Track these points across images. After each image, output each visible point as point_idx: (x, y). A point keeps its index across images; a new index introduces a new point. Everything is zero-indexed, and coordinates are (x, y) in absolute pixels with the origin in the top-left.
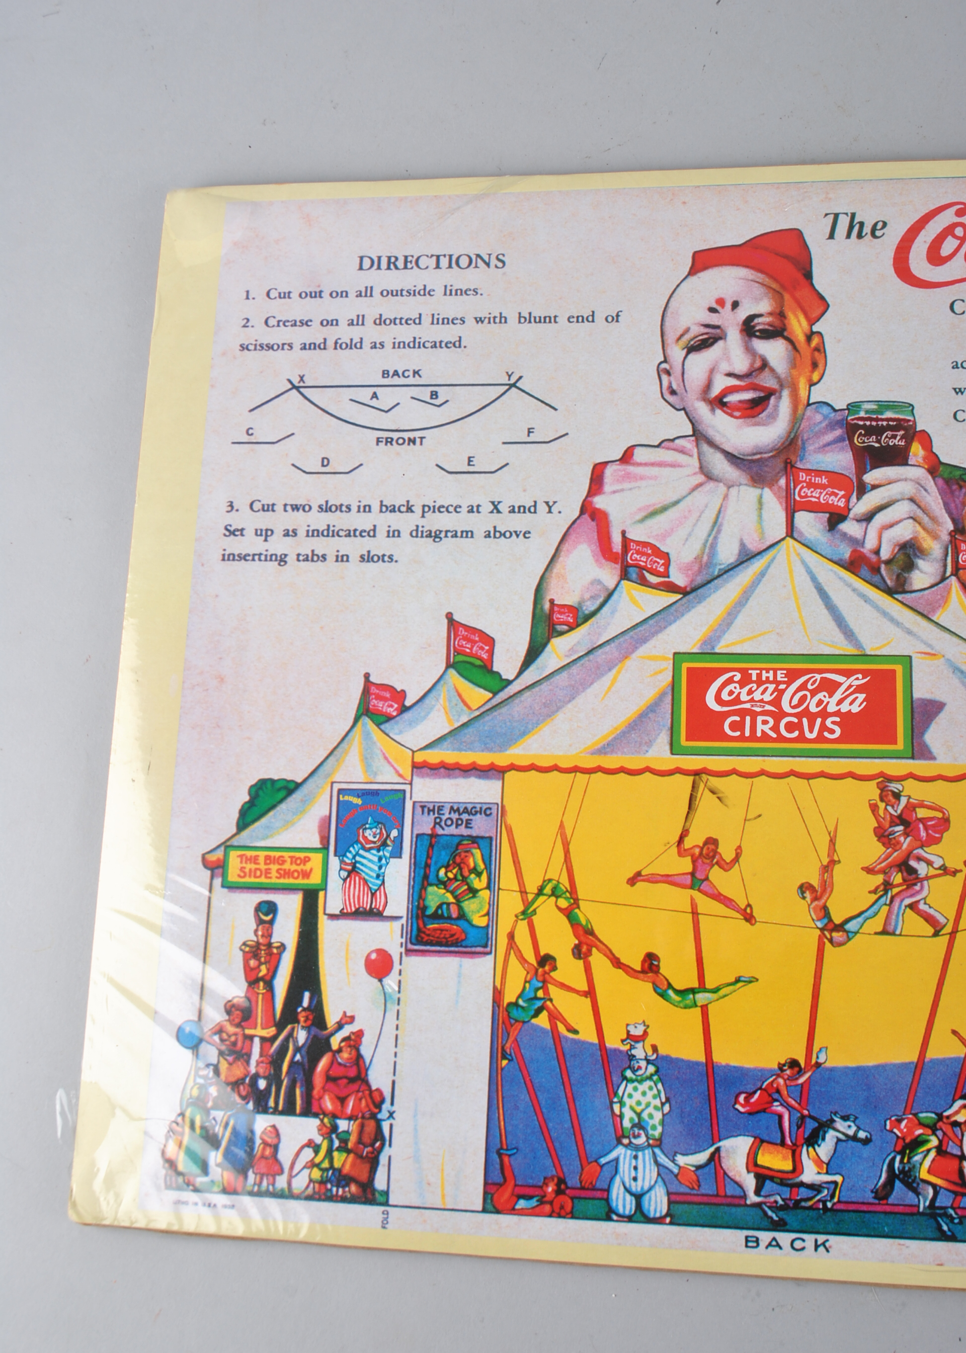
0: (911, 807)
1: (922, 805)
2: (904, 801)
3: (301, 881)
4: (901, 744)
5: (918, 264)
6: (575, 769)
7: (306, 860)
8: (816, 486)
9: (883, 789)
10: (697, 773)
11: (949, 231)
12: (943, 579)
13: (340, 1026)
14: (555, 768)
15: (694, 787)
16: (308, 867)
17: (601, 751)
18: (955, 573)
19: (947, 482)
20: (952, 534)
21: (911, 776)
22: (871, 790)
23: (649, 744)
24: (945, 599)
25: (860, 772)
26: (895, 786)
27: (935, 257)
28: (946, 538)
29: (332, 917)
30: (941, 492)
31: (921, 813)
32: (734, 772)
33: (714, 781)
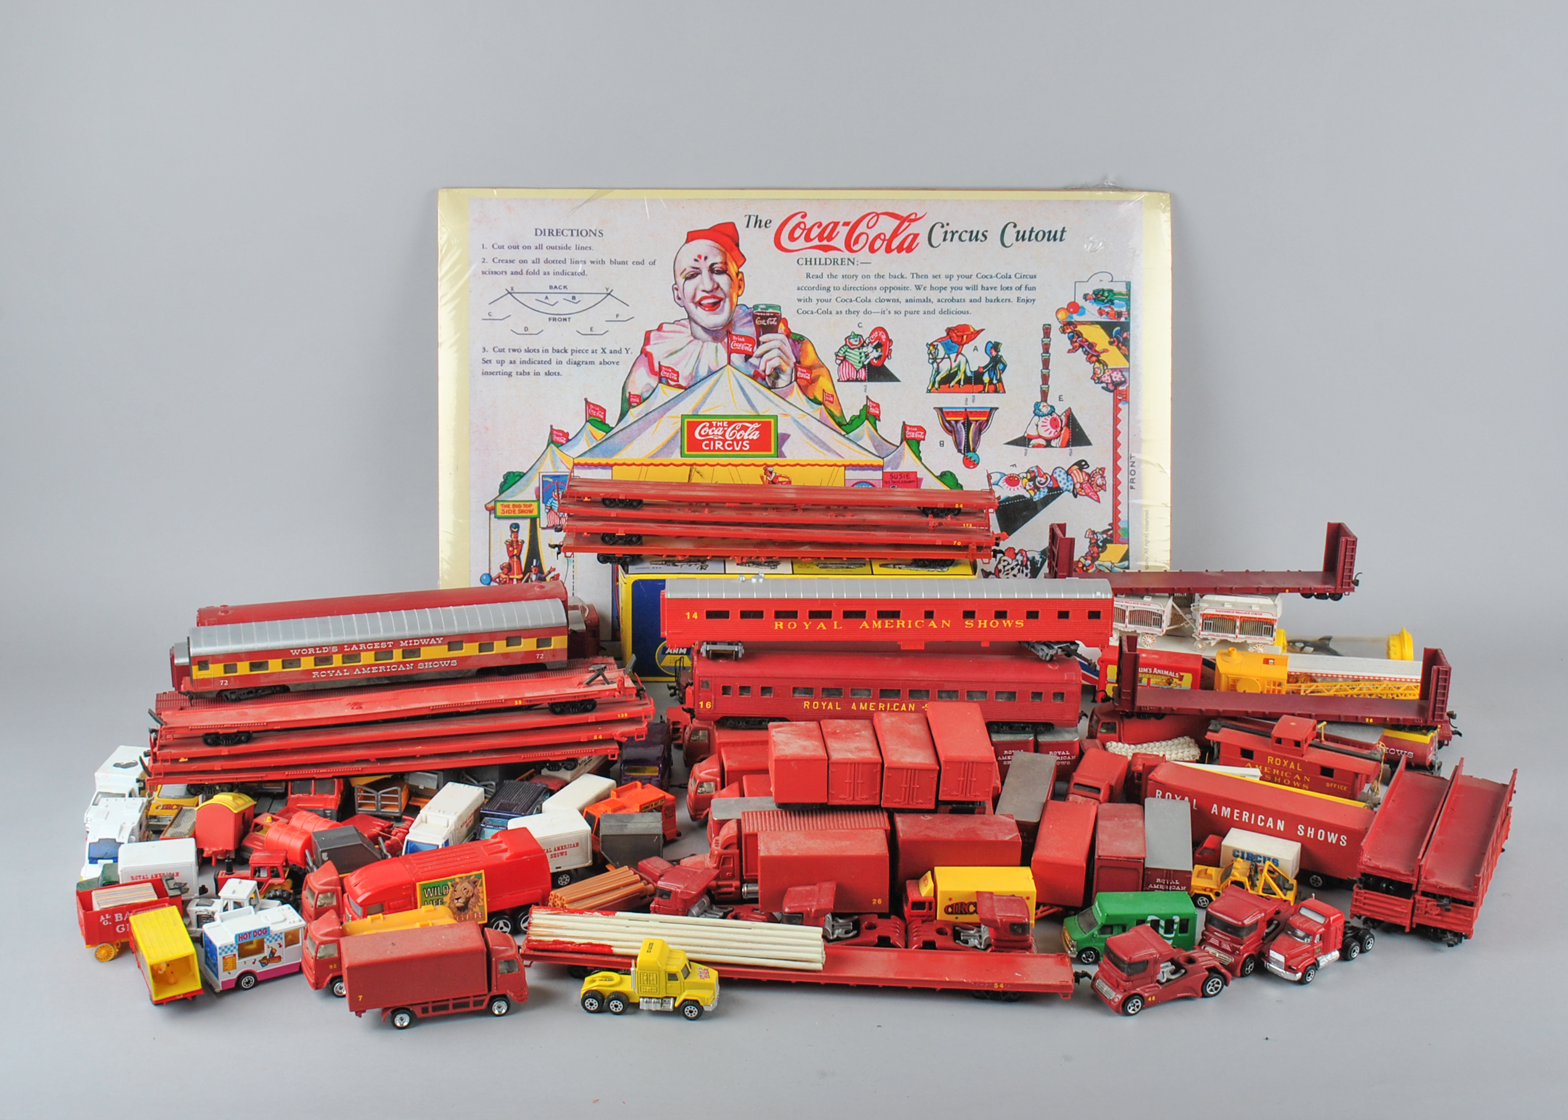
0: (776, 477)
1: (781, 476)
2: (774, 475)
3: (529, 514)
4: (772, 452)
5: (785, 242)
6: (642, 465)
7: (531, 505)
8: (740, 342)
9: (766, 470)
10: (691, 465)
11: (798, 225)
12: (791, 383)
13: (549, 572)
14: (634, 464)
15: (691, 471)
16: (531, 508)
17: (653, 457)
18: (796, 380)
19: (794, 341)
20: (795, 364)
21: (777, 464)
22: (761, 470)
23: (672, 453)
24: (791, 391)
25: (756, 463)
26: (770, 469)
27: (792, 238)
28: (792, 365)
29: (543, 528)
30: (791, 345)
31: (780, 479)
32: (706, 464)
33: (698, 468)
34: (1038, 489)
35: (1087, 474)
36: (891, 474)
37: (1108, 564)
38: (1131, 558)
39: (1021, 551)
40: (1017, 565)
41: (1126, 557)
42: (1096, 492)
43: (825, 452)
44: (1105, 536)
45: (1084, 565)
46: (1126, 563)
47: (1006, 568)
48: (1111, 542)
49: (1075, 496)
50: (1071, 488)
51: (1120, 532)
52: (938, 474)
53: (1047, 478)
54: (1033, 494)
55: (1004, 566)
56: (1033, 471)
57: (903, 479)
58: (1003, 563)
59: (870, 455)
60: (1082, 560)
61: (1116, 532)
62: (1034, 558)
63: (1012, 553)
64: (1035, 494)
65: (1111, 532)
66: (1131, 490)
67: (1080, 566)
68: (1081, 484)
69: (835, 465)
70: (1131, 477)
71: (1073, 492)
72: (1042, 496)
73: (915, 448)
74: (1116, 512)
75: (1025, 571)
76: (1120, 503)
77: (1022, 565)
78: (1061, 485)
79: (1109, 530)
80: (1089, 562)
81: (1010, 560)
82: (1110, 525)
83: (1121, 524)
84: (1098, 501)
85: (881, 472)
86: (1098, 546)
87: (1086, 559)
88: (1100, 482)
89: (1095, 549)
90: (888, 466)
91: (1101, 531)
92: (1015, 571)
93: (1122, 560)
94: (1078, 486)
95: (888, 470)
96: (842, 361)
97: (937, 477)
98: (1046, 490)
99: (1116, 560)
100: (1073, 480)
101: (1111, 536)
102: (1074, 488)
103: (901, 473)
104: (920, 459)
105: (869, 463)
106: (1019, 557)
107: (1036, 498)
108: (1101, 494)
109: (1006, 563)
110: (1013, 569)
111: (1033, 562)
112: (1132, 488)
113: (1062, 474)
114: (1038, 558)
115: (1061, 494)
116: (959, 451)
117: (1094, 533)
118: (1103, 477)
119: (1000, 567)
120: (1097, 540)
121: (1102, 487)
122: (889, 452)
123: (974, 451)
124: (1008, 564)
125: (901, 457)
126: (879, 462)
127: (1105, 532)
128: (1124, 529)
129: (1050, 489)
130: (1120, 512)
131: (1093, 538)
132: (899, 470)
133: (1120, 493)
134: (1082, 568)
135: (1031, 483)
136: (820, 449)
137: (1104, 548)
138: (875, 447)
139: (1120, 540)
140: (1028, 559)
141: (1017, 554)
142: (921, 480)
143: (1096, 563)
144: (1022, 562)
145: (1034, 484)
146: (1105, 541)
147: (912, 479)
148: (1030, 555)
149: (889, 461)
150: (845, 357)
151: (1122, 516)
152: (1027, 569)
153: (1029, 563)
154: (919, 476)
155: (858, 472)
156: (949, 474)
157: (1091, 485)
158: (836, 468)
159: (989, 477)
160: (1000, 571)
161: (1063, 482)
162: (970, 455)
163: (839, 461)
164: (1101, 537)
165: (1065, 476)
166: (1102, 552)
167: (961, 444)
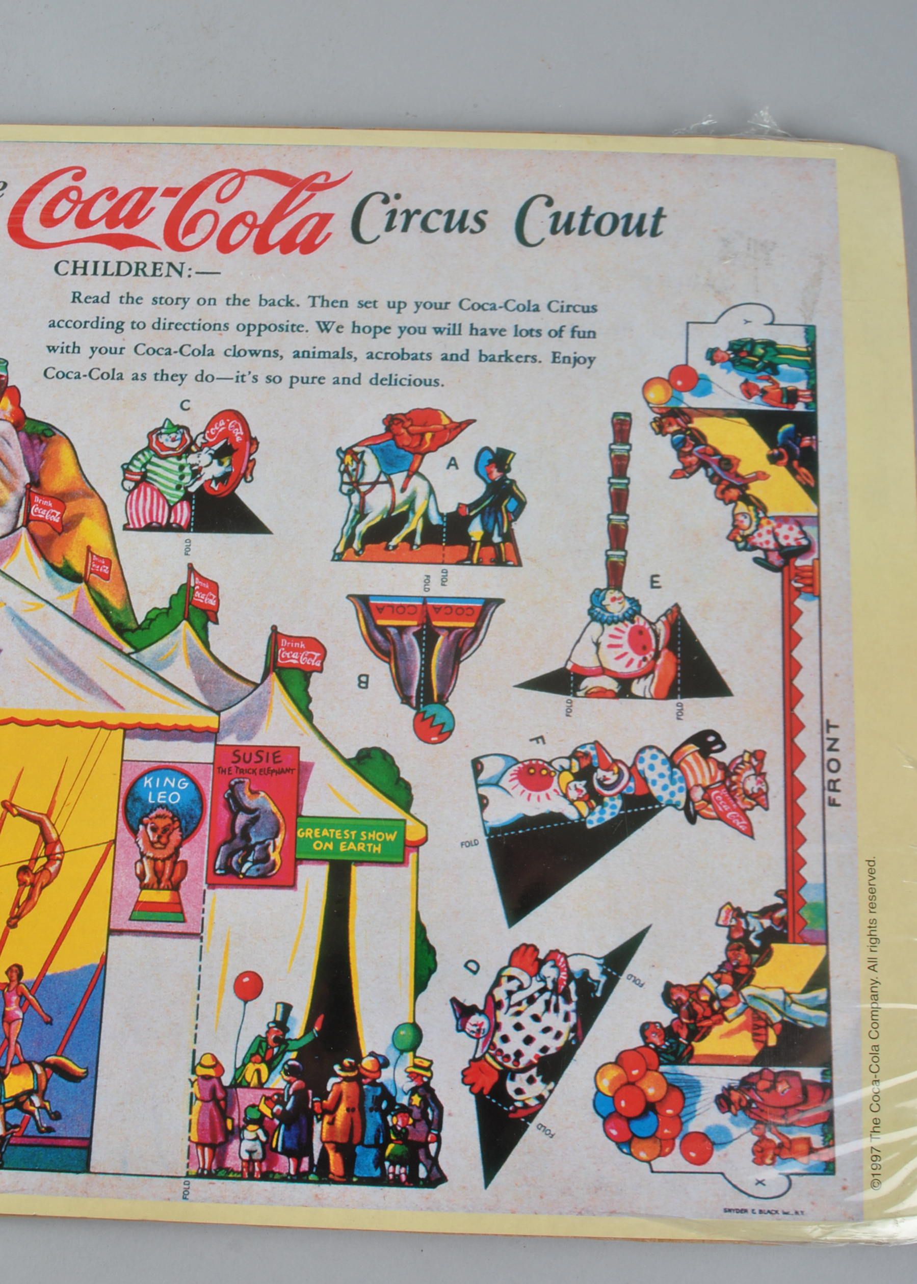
5: (32, 226)
11: (64, 194)
12: (14, 529)
18: (26, 524)
19: (30, 436)
20: (28, 487)
24: (13, 549)
27: (48, 219)
28: (21, 490)
30: (23, 447)
34: (600, 799)
35: (721, 765)
36: (236, 750)
37: (778, 996)
38: (834, 983)
39: (553, 955)
40: (542, 991)
41: (820, 979)
42: (743, 811)
43: (80, 693)
44: (767, 923)
45: (714, 997)
46: (821, 994)
47: (515, 998)
48: (783, 938)
49: (692, 820)
50: (681, 798)
51: (805, 913)
52: (351, 753)
53: (620, 773)
54: (585, 810)
55: (510, 993)
56: (586, 755)
57: (264, 765)
58: (506, 986)
59: (188, 704)
60: (710, 983)
61: (795, 912)
62: (586, 973)
63: (529, 959)
64: (591, 810)
65: (782, 913)
66: (828, 809)
67: (705, 997)
68: (706, 789)
69: (102, 725)
70: (829, 776)
71: (686, 809)
72: (607, 817)
73: (297, 690)
74: (794, 863)
75: (563, 1007)
76: (803, 840)
77: (555, 991)
78: (656, 791)
79: (776, 908)
80: (726, 989)
81: (525, 978)
82: (778, 894)
83: (809, 894)
84: (749, 832)
85: (211, 746)
86: (751, 949)
87: (719, 982)
88: (751, 785)
89: (743, 956)
90: (229, 732)
91: (757, 907)
92: (538, 1007)
93: (811, 986)
94: (698, 794)
95: (230, 740)
96: (137, 484)
97: (348, 762)
98: (619, 803)
99: (796, 985)
100: (685, 778)
101: (783, 922)
102: (689, 798)
103: (260, 751)
104: (308, 716)
105: (183, 723)
106: (549, 971)
107: (593, 822)
108: (755, 815)
109: (514, 985)
110: (531, 1000)
111: (584, 982)
112: (833, 803)
113: (657, 763)
114: (596, 973)
115: (654, 812)
116: (406, 700)
117: (738, 913)
118: (760, 774)
119: (500, 994)
120: (747, 933)
121: (760, 799)
122: (233, 697)
123: (443, 700)
124: (521, 988)
125: (263, 709)
126: (208, 720)
127: (767, 912)
128: (815, 906)
129: (629, 800)
130: (803, 863)
131: (738, 927)
132: (259, 740)
133: (802, 814)
134: (710, 1003)
135: (581, 785)
136: (70, 687)
137: (765, 954)
138: (202, 685)
139: (806, 934)
140: (571, 976)
141: (542, 963)
142: (308, 767)
143: (746, 991)
144: (556, 982)
145: (589, 786)
146: (768, 937)
147: (285, 765)
148: (576, 965)
149: (233, 721)
150: (144, 476)
151: (811, 873)
152: (568, 1001)
153: (572, 987)
154: (303, 758)
155: (154, 743)
156: (379, 756)
157: (731, 793)
158: (104, 732)
159: (477, 766)
160: (499, 1005)
161: (661, 782)
162: (431, 709)
163: (112, 716)
164: (757, 925)
165: (665, 769)
166: (761, 963)
167: (410, 684)
